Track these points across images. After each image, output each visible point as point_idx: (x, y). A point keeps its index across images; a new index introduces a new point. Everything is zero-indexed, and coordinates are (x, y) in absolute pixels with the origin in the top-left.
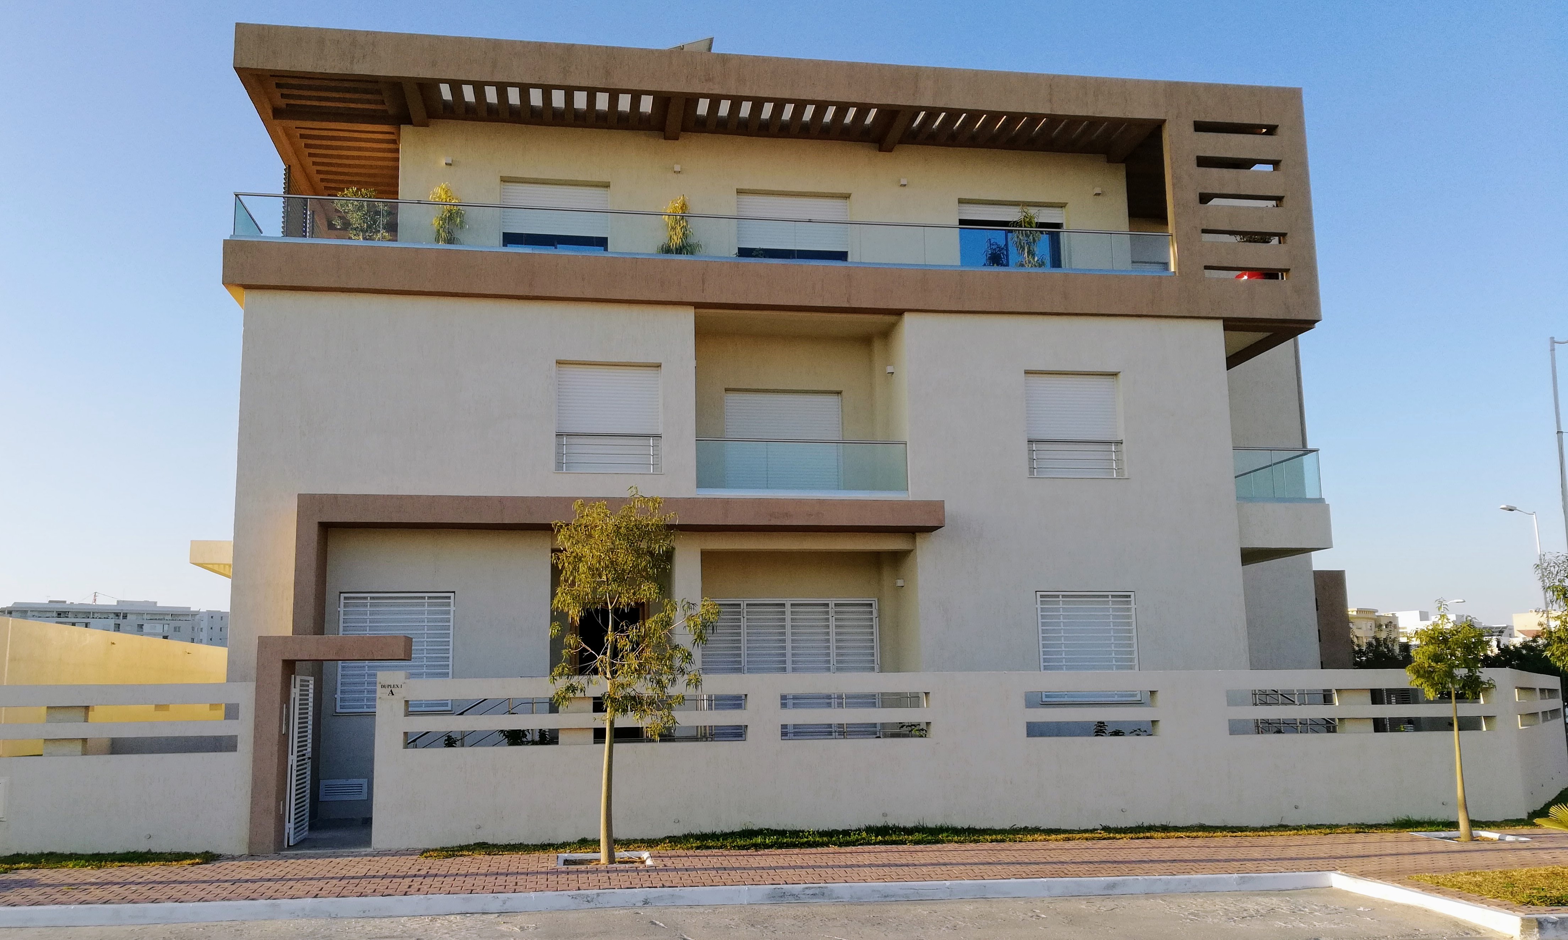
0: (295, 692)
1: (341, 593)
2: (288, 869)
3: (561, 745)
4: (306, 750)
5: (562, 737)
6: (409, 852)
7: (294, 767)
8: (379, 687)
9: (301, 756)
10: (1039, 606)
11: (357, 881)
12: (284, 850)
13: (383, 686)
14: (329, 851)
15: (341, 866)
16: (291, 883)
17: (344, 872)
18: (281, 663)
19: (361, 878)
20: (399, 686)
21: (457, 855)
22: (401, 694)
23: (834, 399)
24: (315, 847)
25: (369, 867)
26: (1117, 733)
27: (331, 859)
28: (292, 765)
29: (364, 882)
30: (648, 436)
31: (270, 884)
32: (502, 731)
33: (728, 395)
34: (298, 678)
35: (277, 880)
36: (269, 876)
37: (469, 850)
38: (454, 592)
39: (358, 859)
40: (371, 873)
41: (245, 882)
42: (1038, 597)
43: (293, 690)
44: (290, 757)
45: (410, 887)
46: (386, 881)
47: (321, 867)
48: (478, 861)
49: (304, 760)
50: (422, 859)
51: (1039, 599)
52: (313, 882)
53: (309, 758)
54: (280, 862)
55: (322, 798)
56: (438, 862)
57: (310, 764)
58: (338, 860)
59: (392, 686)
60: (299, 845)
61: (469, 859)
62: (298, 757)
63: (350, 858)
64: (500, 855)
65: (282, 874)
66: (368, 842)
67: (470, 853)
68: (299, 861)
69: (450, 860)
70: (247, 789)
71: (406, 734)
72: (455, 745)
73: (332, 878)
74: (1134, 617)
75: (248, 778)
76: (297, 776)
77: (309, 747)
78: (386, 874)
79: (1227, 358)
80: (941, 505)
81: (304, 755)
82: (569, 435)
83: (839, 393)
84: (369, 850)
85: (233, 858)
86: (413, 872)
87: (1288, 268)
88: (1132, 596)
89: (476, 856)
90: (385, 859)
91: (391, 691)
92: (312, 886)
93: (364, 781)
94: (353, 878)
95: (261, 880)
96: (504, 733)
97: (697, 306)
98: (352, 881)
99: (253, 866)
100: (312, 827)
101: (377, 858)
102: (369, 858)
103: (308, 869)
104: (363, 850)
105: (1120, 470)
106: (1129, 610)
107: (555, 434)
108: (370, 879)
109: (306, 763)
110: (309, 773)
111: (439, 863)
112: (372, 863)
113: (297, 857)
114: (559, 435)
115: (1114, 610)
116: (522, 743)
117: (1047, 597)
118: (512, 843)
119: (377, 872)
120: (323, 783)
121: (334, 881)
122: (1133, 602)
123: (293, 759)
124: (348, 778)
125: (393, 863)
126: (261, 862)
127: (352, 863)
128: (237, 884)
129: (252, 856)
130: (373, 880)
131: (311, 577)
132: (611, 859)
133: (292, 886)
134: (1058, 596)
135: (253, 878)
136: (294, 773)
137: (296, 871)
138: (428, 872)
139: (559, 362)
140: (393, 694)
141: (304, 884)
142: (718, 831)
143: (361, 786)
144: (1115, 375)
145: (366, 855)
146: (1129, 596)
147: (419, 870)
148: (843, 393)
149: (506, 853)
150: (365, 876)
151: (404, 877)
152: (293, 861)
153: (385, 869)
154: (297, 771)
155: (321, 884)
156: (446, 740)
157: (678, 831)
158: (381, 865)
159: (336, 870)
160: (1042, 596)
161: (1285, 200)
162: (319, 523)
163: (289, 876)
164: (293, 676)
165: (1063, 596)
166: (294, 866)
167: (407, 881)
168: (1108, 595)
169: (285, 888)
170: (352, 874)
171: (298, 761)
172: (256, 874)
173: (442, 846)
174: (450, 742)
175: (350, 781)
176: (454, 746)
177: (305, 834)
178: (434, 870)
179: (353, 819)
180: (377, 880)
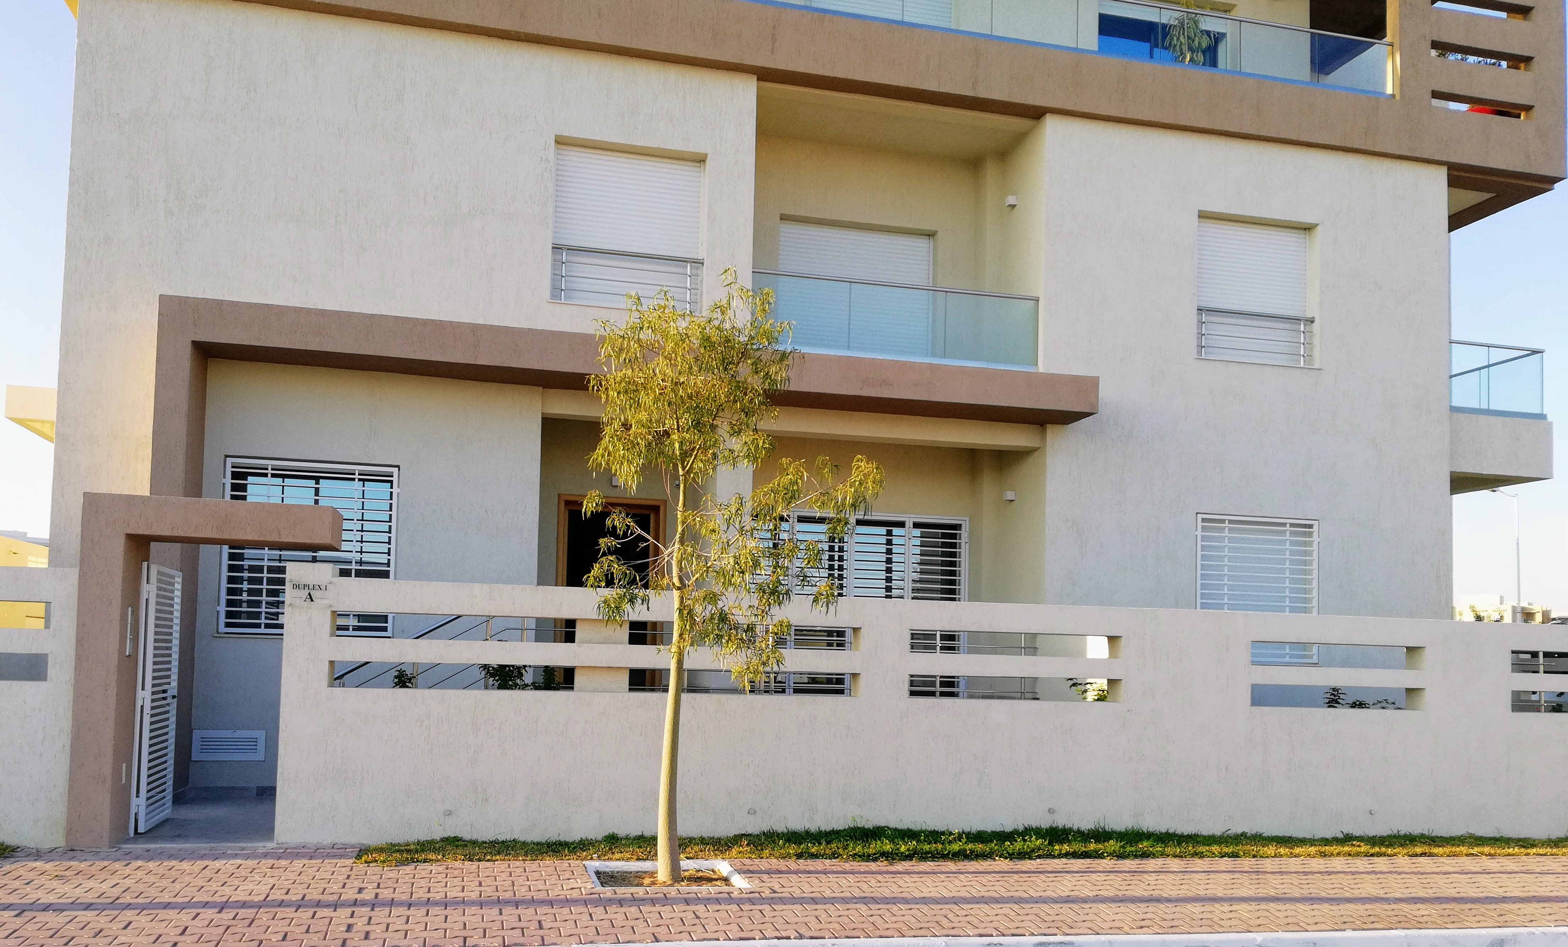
0: (149, 591)
1: (227, 456)
2: (128, 882)
3: (578, 691)
4: (169, 683)
5: (578, 679)
6: (334, 852)
7: (147, 710)
8: (288, 587)
9: (160, 693)
10: (1199, 533)
11: (249, 913)
12: (128, 841)
13: (296, 586)
14: (202, 846)
15: (222, 877)
16: (129, 915)
17: (227, 890)
18: (123, 539)
19: (259, 906)
20: (323, 587)
21: (418, 861)
22: (327, 602)
23: (921, 245)
24: (179, 836)
25: (272, 881)
26: (1359, 705)
27: (207, 862)
28: (142, 707)
29: (264, 916)
30: (684, 261)
31: (90, 915)
32: (485, 667)
33: (783, 225)
34: (154, 569)
35: (103, 908)
36: (90, 898)
37: (436, 850)
38: (398, 467)
39: (251, 863)
40: (277, 895)
41: (44, 910)
42: (1199, 520)
43: (145, 587)
44: (140, 694)
45: (349, 927)
46: (305, 915)
47: (187, 879)
48: (456, 873)
49: (164, 699)
50: (361, 867)
51: (1200, 524)
52: (171, 914)
53: (174, 697)
54: (117, 865)
55: (196, 756)
56: (391, 873)
57: (175, 705)
58: (218, 864)
59: (311, 587)
60: (155, 832)
61: (440, 869)
62: (153, 693)
63: (239, 861)
64: (488, 860)
65: (116, 891)
66: (267, 830)
67: (439, 857)
68: (151, 865)
69: (409, 869)
70: (64, 741)
71: (332, 663)
72: (410, 685)
73: (206, 905)
74: (1315, 554)
75: (66, 724)
76: (152, 723)
77: (174, 680)
78: (303, 898)
79: (1449, 217)
80: (1091, 384)
81: (164, 691)
82: (572, 249)
83: (930, 235)
84: (270, 845)
85: (37, 855)
86: (350, 894)
87: (1531, 104)
88: (1316, 528)
89: (451, 863)
90: (298, 864)
91: (309, 594)
92: (167, 922)
93: (260, 735)
94: (244, 905)
95: (75, 905)
96: (489, 670)
97: (764, 75)
98: (243, 913)
99: (67, 873)
100: (178, 800)
101: (284, 863)
102: (271, 862)
103: (165, 883)
104: (262, 846)
105: (1309, 357)
106: (1310, 544)
107: (551, 246)
108: (275, 910)
109: (168, 705)
110: (173, 719)
111: (391, 875)
112: (276, 872)
113: (149, 856)
114: (557, 248)
115: (1292, 543)
116: (515, 687)
117: (1211, 522)
118: (501, 838)
119: (287, 893)
120: (197, 735)
121: (209, 914)
122: (1315, 535)
123: (144, 697)
124: (236, 728)
125: (312, 872)
126: (83, 865)
127: (243, 872)
128: (28, 915)
129: (71, 851)
130: (282, 913)
131: (180, 426)
132: (677, 876)
133: (130, 923)
134: (1223, 521)
135: (60, 901)
136: (147, 720)
137: (141, 887)
138: (377, 895)
139: (561, 142)
140: (312, 600)
141: (152, 917)
142: (813, 828)
143: (255, 740)
144: (1307, 228)
145: (266, 855)
146: (1311, 526)
147: (360, 890)
148: (939, 236)
149: (498, 857)
150: (265, 903)
151: (335, 906)
152: (139, 863)
153: (300, 887)
154: (152, 716)
155: (185, 917)
156: (396, 677)
157: (754, 826)
158: (292, 876)
159: (214, 886)
160: (1203, 520)
161: (1534, 12)
162: (193, 342)
163: (127, 899)
164: (145, 564)
165: (1231, 522)
166: (139, 874)
167: (343, 913)
168: (1286, 524)
169: (116, 926)
170: (240, 896)
171: (153, 701)
172: (69, 891)
173: (389, 841)
174: (403, 680)
175: (240, 734)
176: (408, 687)
177: (166, 812)
178: (386, 892)
179: (243, 789)
180: (289, 912)
